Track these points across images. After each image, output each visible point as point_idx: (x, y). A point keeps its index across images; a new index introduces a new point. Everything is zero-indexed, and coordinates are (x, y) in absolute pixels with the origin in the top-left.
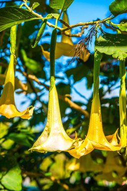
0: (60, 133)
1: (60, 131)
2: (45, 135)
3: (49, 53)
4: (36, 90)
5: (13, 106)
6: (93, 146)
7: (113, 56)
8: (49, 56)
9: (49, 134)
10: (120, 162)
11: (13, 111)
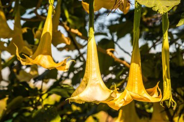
0: (98, 84)
1: (98, 82)
2: (83, 85)
3: (88, 5)
4: (79, 47)
5: (50, 56)
6: (132, 97)
7: (153, 9)
8: (88, 7)
9: (87, 85)
10: (167, 118)
11: (50, 62)
